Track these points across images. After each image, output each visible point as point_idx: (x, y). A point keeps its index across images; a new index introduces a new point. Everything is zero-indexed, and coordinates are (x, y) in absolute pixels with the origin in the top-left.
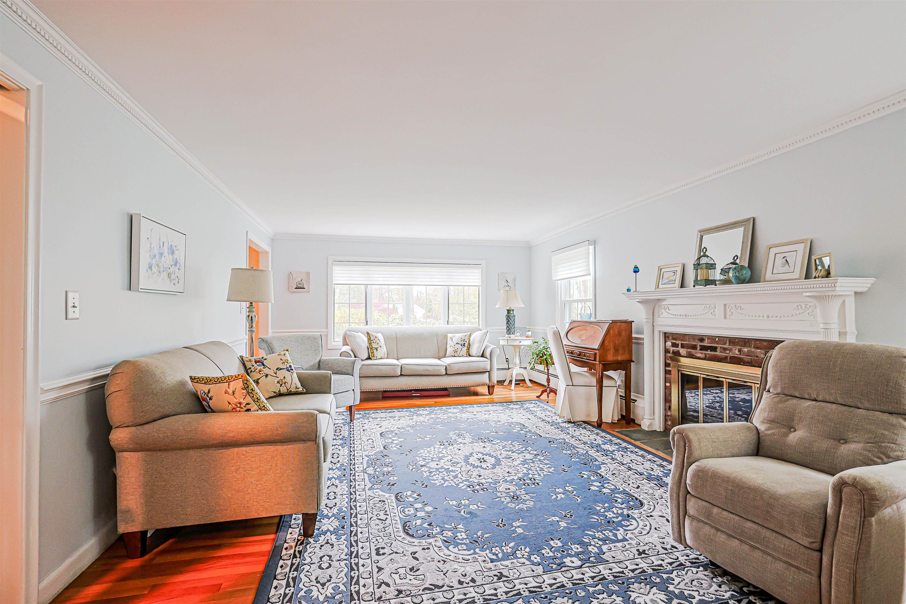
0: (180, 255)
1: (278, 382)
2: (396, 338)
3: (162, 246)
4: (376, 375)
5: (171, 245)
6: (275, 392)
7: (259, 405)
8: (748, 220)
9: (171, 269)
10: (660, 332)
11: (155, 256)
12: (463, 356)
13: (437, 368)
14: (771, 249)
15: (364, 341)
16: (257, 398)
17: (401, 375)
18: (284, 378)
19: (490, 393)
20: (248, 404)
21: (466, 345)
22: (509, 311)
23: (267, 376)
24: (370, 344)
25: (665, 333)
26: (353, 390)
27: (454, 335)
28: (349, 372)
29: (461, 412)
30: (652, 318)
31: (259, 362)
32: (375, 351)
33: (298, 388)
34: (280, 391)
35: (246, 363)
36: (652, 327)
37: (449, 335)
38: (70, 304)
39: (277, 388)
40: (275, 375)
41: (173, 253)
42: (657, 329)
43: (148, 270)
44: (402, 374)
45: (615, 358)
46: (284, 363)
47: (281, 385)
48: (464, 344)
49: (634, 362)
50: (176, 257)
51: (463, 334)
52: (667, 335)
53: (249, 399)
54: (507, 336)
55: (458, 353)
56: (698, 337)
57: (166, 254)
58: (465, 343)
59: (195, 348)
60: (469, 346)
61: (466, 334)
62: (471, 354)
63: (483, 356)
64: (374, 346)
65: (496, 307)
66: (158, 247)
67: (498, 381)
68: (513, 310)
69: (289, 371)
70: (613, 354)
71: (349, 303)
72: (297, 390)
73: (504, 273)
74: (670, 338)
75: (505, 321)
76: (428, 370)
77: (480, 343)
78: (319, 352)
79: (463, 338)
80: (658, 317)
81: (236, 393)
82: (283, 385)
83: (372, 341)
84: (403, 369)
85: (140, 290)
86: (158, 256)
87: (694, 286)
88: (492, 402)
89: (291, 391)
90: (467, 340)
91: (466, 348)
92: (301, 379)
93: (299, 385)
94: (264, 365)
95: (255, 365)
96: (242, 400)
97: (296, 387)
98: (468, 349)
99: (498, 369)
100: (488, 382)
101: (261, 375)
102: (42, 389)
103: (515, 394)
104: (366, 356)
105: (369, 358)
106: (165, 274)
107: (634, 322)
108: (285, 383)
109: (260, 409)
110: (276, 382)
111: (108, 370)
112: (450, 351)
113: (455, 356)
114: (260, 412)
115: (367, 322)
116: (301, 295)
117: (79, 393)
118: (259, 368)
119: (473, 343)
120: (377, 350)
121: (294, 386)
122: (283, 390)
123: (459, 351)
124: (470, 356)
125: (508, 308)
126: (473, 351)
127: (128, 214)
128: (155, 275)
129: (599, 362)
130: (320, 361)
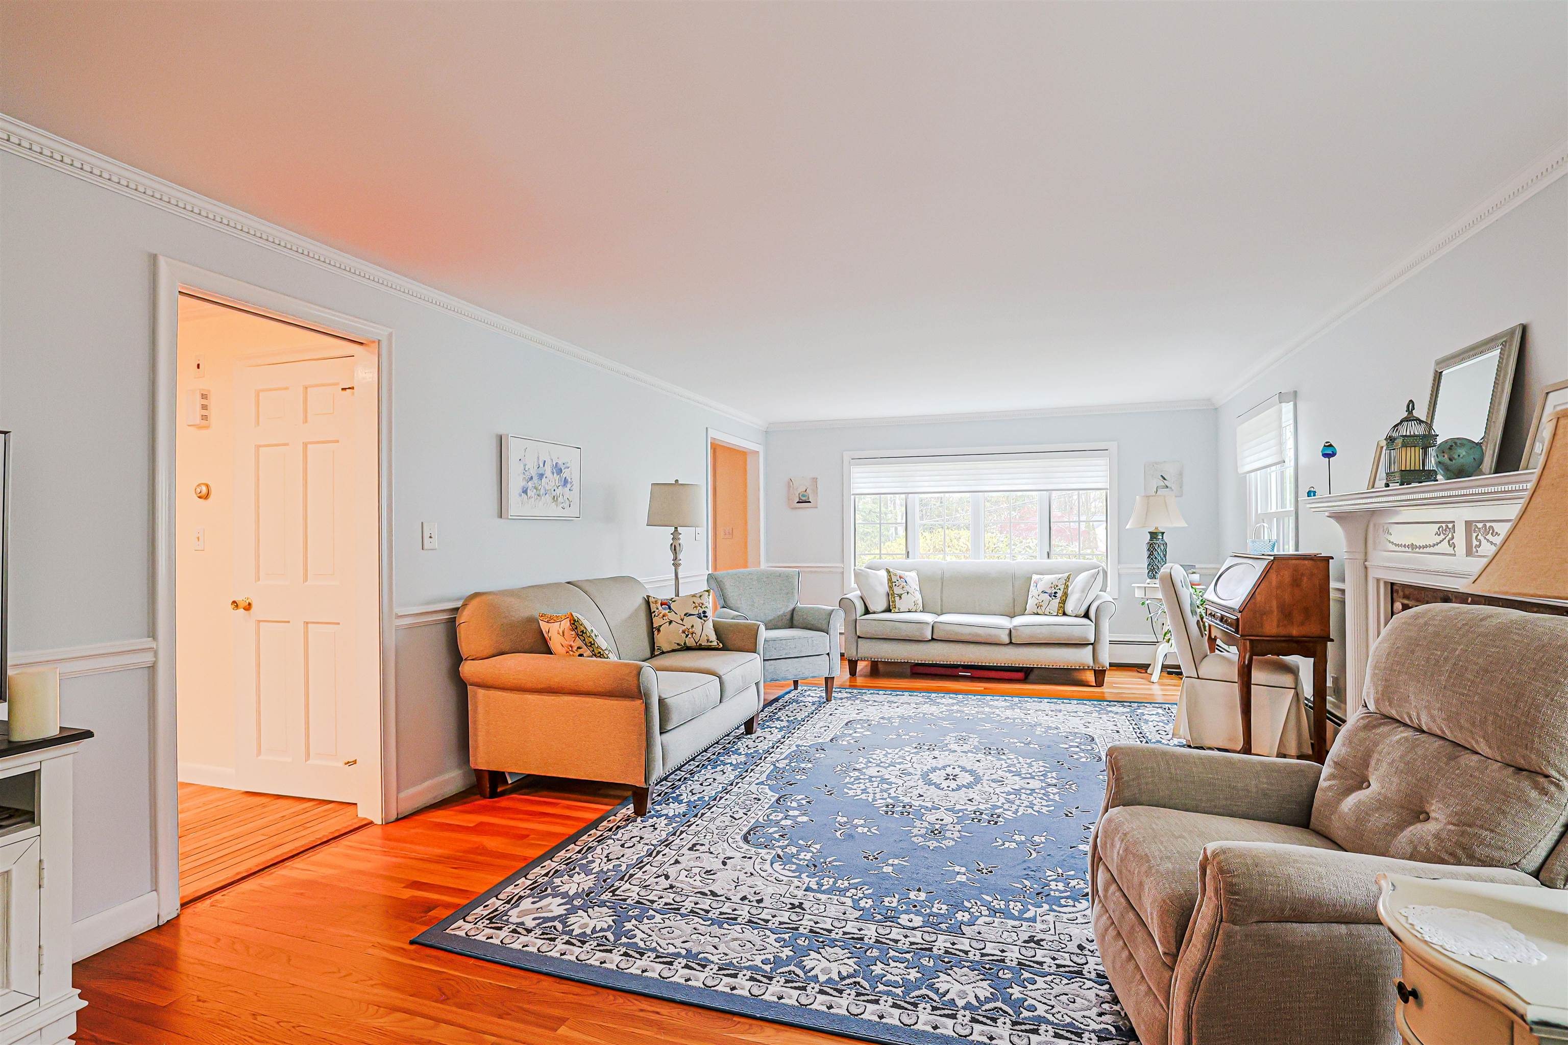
0: (571, 473)
1: (684, 632)
2: (942, 579)
3: (541, 465)
4: (892, 636)
5: (557, 463)
6: (678, 644)
7: (593, 651)
8: (1512, 332)
9: (558, 491)
10: (1378, 580)
11: (532, 478)
12: (1050, 614)
13: (993, 631)
14: (1551, 395)
15: (882, 584)
16: (591, 642)
17: (933, 639)
18: (692, 626)
19: (1100, 683)
20: (579, 648)
21: (1059, 595)
22: (1153, 535)
23: (670, 622)
24: (891, 588)
25: (1392, 584)
26: (828, 654)
27: (1041, 576)
28: (825, 627)
29: (1012, 707)
30: (1363, 550)
31: (665, 604)
32: (897, 599)
33: (711, 642)
34: (685, 643)
35: (652, 605)
36: (1363, 570)
37: (1035, 577)
38: (426, 535)
39: (682, 639)
40: (681, 622)
41: (560, 471)
42: (1373, 574)
43: (521, 495)
44: (934, 637)
45: (1283, 631)
46: (696, 607)
47: (687, 636)
48: (1056, 593)
49: (1332, 640)
50: (564, 476)
51: (1057, 575)
52: (1395, 587)
53: (579, 643)
54: (1149, 580)
55: (1043, 608)
56: (1441, 595)
57: (548, 473)
58: (1058, 591)
59: (580, 584)
60: (1064, 598)
61: (1060, 576)
62: (1067, 613)
63: (1086, 615)
64: (897, 591)
65: (1128, 527)
66: (536, 468)
67: (1111, 665)
68: (1163, 533)
69: (701, 619)
70: (1279, 621)
71: (880, 524)
72: (710, 644)
73: (1156, 463)
74: (1401, 593)
75: (1146, 554)
76: (979, 635)
77: (1083, 591)
78: (794, 596)
79: (1055, 583)
80: (1375, 549)
81: (565, 634)
82: (690, 636)
83: (894, 584)
84: (935, 631)
85: (510, 517)
86: (535, 478)
87: (1387, 485)
88: (1102, 699)
89: (700, 645)
90: (1062, 587)
91: (1058, 600)
92: (717, 629)
93: (713, 637)
94: (670, 608)
95: (660, 608)
96: (572, 643)
97: (708, 641)
98: (1063, 602)
99: (1111, 642)
100: (1091, 663)
101: (665, 621)
102: (396, 614)
103: (1162, 690)
104: (884, 606)
105: (888, 610)
106: (548, 498)
107: (1332, 558)
108: (692, 634)
109: (595, 656)
110: (681, 631)
111: (459, 604)
112: (1031, 603)
113: (1038, 614)
114: (594, 658)
115: (908, 552)
116: (805, 512)
117: (436, 623)
118: (663, 612)
119: (1072, 593)
120: (900, 597)
121: (704, 637)
122: (690, 642)
123: (1044, 605)
124: (1064, 614)
125: (1152, 530)
126: (1070, 607)
127: (497, 435)
128: (533, 499)
129: (1241, 636)
130: (794, 610)
